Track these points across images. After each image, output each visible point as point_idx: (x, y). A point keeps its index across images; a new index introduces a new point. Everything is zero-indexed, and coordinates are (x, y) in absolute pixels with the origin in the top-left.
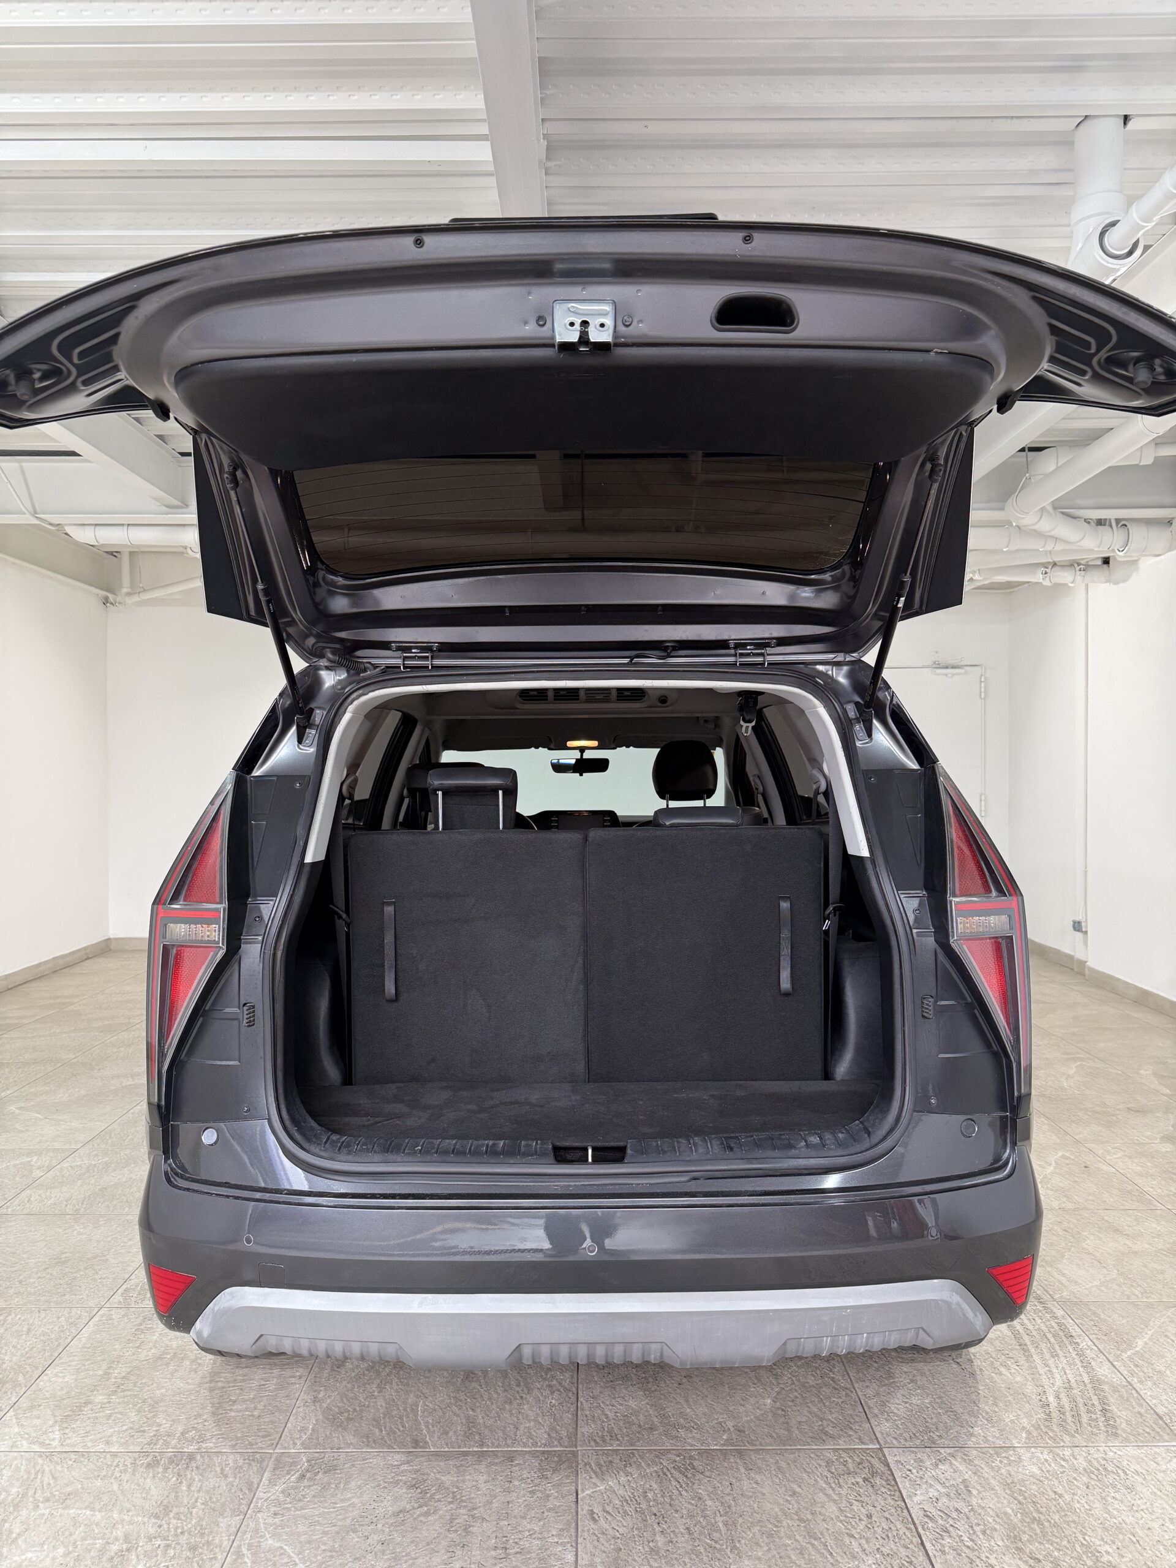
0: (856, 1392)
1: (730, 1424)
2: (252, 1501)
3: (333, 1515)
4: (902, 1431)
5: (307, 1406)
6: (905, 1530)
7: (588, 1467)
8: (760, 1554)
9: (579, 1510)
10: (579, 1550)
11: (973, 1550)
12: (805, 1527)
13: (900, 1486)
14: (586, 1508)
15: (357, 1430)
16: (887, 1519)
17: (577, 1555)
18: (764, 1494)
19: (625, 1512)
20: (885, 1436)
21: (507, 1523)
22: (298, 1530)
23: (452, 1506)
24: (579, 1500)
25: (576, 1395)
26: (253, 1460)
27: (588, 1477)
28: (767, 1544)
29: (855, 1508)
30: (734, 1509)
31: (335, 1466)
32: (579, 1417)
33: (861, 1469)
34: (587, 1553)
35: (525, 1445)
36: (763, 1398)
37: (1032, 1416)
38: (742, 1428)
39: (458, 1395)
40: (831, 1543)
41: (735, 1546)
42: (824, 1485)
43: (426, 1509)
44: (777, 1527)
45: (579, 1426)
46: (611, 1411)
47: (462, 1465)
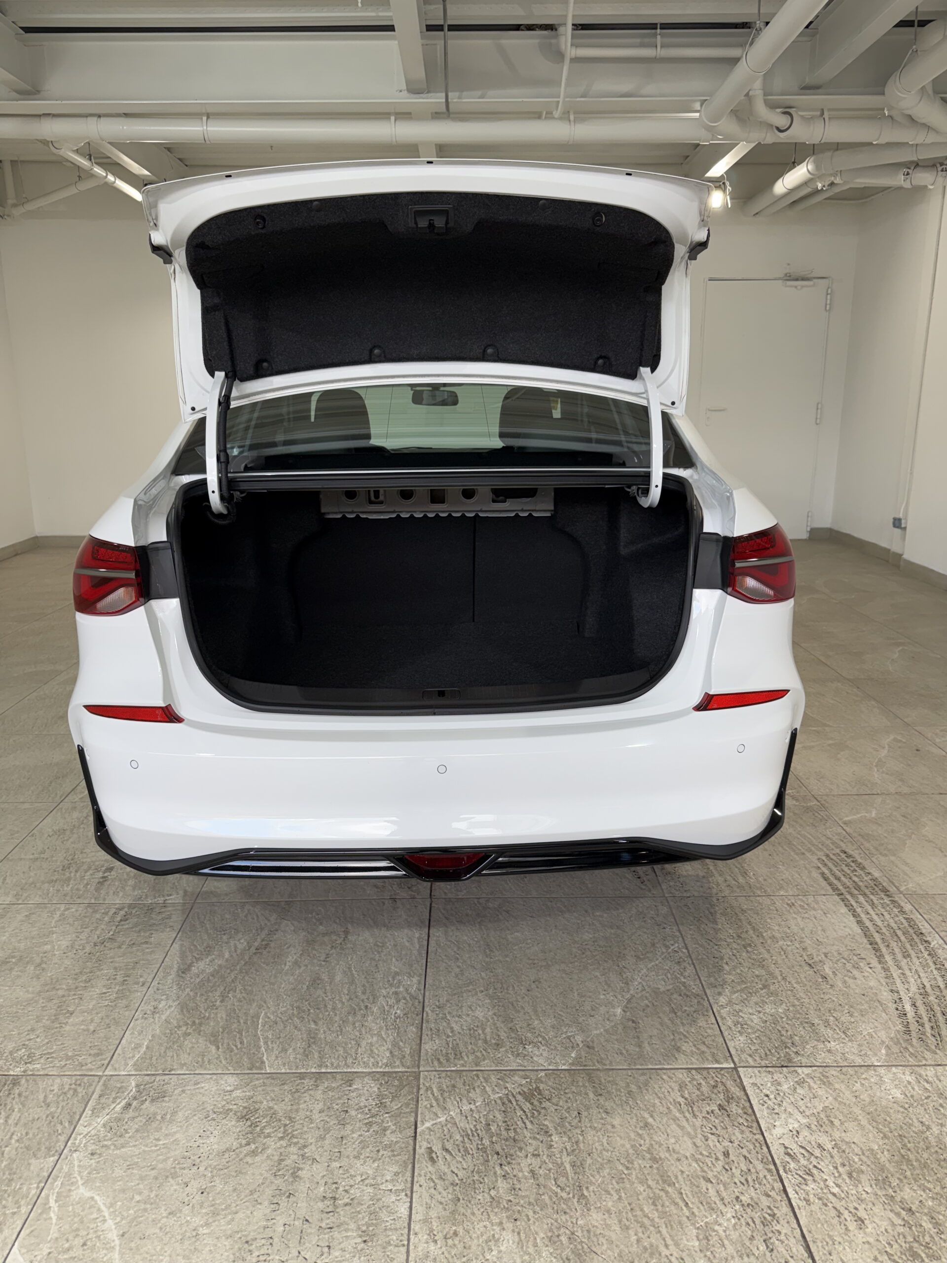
0: (708, 1000)
1: (579, 1039)
2: (70, 1137)
3: (154, 1155)
4: (757, 1047)
5: (146, 1018)
6: (766, 1173)
7: (429, 1092)
8: (610, 1204)
9: (417, 1147)
10: (414, 1200)
11: (841, 1199)
12: (658, 1169)
13: (758, 1116)
14: (425, 1144)
15: (193, 1047)
16: (745, 1157)
17: (411, 1208)
18: (613, 1126)
19: (466, 1150)
20: (739, 1053)
21: (338, 1166)
22: (113, 1175)
23: (282, 1142)
24: (418, 1134)
25: (421, 1004)
26: (80, 1085)
27: (428, 1106)
28: (618, 1191)
29: (711, 1144)
30: (581, 1145)
31: (164, 1092)
32: (423, 1031)
33: (716, 1094)
34: (422, 1205)
35: (366, 1065)
36: (613, 1007)
37: (890, 1028)
38: (591, 1044)
39: (301, 1005)
40: (686, 1190)
41: (583, 1194)
42: (678, 1115)
43: (253, 1146)
44: (627, 1168)
45: (423, 1042)
46: (456, 1022)
47: (297, 1091)
